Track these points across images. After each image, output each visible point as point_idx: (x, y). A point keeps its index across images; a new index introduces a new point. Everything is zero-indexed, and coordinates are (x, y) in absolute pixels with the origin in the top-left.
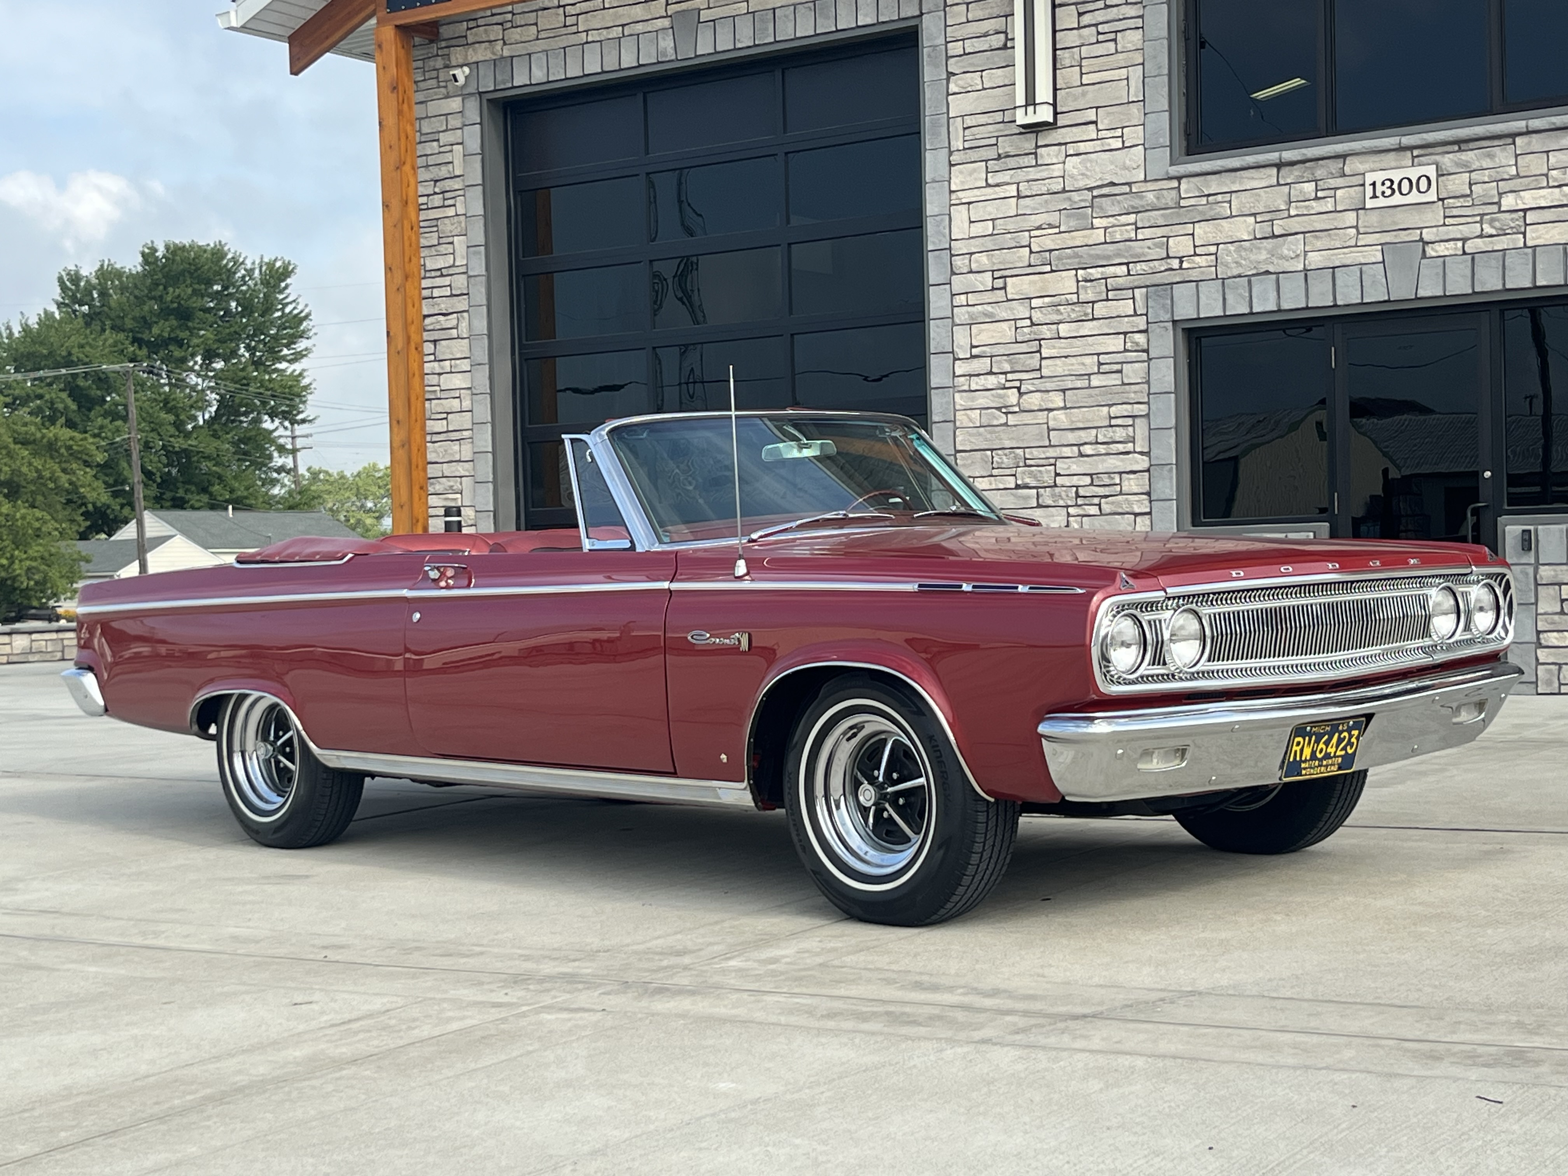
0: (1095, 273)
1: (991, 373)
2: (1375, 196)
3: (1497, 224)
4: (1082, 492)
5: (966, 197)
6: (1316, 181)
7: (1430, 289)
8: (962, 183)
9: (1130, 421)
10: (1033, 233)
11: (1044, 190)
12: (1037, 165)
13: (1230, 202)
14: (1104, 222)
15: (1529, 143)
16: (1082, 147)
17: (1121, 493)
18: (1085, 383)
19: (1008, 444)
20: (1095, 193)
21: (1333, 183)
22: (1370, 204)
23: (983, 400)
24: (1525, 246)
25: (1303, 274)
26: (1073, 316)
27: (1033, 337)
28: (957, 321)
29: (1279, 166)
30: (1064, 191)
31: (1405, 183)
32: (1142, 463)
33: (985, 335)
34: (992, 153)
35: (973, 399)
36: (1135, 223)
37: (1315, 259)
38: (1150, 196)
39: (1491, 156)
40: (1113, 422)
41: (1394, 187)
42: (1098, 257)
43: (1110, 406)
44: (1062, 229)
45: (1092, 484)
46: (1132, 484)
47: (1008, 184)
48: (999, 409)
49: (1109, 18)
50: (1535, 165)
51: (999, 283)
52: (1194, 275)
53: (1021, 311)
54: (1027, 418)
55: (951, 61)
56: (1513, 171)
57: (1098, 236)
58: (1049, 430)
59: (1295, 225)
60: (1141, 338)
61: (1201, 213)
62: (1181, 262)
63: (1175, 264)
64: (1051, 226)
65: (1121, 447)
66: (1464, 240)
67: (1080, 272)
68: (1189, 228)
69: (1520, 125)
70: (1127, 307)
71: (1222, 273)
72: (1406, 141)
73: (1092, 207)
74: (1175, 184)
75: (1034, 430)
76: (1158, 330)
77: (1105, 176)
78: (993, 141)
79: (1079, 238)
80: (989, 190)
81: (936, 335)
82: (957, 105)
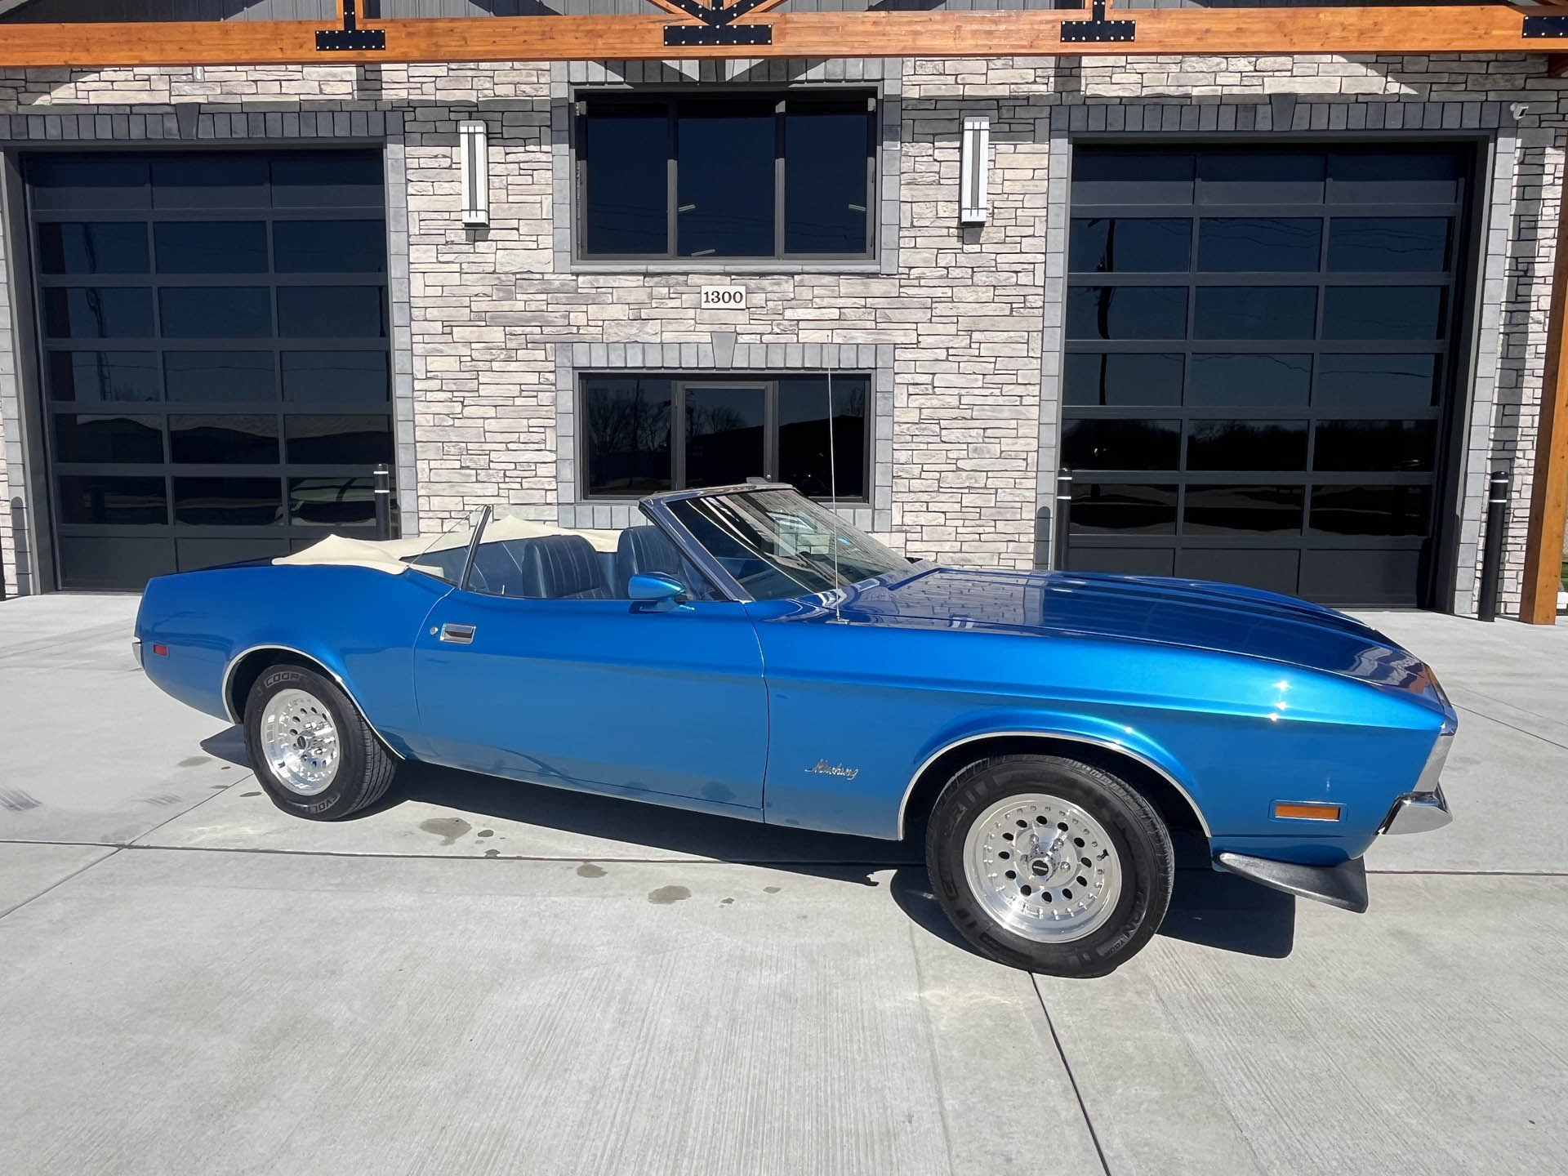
0: (518, 330)
1: (441, 390)
2: (707, 301)
3: (782, 327)
4: (508, 473)
5: (423, 268)
6: (669, 287)
7: (740, 362)
8: (418, 258)
9: (542, 430)
10: (472, 299)
11: (481, 270)
12: (475, 253)
13: (612, 294)
14: (525, 297)
15: (802, 280)
16: (508, 245)
17: (536, 476)
18: (511, 403)
19: (454, 439)
20: (518, 276)
21: (680, 289)
22: (704, 306)
23: (436, 408)
24: (798, 342)
25: (660, 346)
26: (502, 357)
27: (471, 368)
28: (415, 352)
29: (646, 275)
30: (494, 272)
31: (727, 296)
32: (553, 457)
33: (435, 364)
34: (442, 240)
35: (428, 407)
36: (547, 300)
37: (668, 337)
38: (557, 283)
39: (778, 284)
40: (531, 429)
41: (719, 297)
42: (521, 319)
43: (529, 419)
44: (494, 298)
45: (515, 469)
46: (542, 470)
47: (453, 262)
48: (448, 415)
49: (527, 159)
50: (806, 294)
51: (447, 330)
52: (588, 338)
53: (466, 351)
54: (469, 422)
55: (408, 172)
56: (792, 296)
57: (520, 306)
58: (485, 432)
59: (655, 313)
60: (551, 377)
61: (594, 299)
62: (578, 330)
63: (575, 330)
64: (486, 295)
65: (536, 446)
66: (762, 334)
67: (507, 328)
68: (584, 308)
69: (798, 268)
70: (541, 355)
71: (607, 339)
72: (729, 269)
73: (515, 285)
74: (575, 278)
75: (475, 431)
76: (563, 372)
77: (525, 266)
78: (443, 232)
79: (506, 305)
80: (439, 265)
81: (399, 361)
82: (414, 204)
